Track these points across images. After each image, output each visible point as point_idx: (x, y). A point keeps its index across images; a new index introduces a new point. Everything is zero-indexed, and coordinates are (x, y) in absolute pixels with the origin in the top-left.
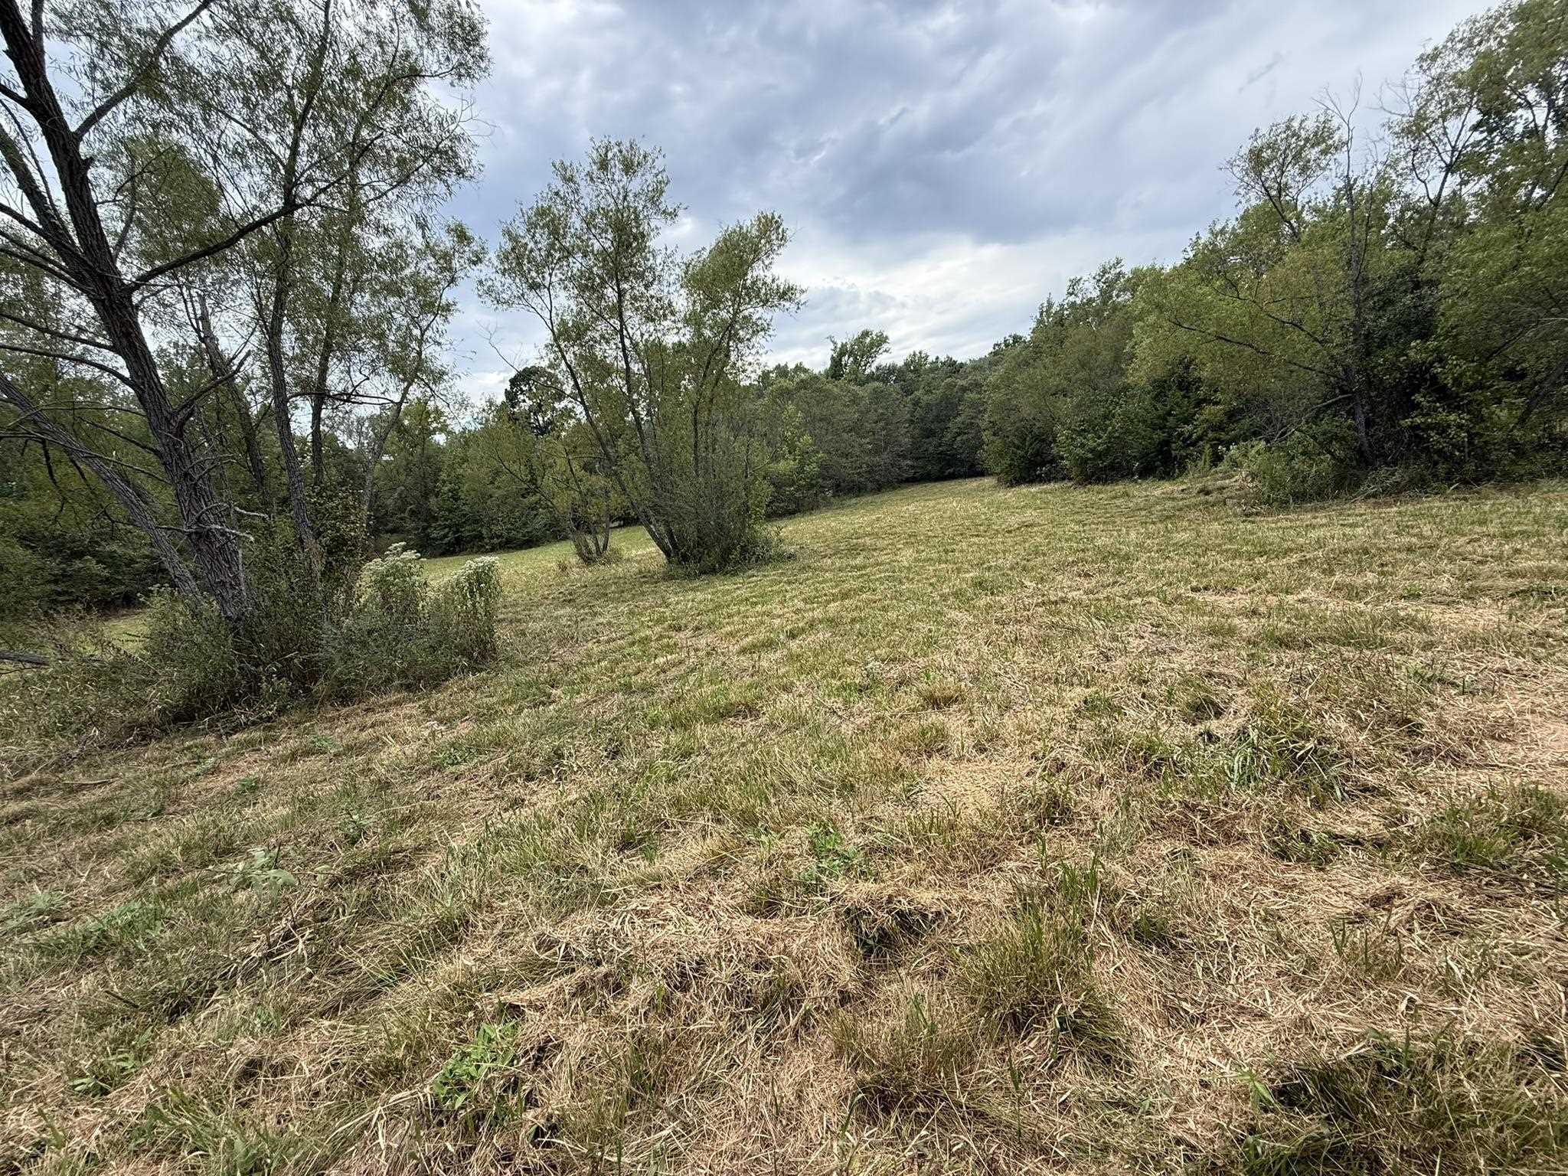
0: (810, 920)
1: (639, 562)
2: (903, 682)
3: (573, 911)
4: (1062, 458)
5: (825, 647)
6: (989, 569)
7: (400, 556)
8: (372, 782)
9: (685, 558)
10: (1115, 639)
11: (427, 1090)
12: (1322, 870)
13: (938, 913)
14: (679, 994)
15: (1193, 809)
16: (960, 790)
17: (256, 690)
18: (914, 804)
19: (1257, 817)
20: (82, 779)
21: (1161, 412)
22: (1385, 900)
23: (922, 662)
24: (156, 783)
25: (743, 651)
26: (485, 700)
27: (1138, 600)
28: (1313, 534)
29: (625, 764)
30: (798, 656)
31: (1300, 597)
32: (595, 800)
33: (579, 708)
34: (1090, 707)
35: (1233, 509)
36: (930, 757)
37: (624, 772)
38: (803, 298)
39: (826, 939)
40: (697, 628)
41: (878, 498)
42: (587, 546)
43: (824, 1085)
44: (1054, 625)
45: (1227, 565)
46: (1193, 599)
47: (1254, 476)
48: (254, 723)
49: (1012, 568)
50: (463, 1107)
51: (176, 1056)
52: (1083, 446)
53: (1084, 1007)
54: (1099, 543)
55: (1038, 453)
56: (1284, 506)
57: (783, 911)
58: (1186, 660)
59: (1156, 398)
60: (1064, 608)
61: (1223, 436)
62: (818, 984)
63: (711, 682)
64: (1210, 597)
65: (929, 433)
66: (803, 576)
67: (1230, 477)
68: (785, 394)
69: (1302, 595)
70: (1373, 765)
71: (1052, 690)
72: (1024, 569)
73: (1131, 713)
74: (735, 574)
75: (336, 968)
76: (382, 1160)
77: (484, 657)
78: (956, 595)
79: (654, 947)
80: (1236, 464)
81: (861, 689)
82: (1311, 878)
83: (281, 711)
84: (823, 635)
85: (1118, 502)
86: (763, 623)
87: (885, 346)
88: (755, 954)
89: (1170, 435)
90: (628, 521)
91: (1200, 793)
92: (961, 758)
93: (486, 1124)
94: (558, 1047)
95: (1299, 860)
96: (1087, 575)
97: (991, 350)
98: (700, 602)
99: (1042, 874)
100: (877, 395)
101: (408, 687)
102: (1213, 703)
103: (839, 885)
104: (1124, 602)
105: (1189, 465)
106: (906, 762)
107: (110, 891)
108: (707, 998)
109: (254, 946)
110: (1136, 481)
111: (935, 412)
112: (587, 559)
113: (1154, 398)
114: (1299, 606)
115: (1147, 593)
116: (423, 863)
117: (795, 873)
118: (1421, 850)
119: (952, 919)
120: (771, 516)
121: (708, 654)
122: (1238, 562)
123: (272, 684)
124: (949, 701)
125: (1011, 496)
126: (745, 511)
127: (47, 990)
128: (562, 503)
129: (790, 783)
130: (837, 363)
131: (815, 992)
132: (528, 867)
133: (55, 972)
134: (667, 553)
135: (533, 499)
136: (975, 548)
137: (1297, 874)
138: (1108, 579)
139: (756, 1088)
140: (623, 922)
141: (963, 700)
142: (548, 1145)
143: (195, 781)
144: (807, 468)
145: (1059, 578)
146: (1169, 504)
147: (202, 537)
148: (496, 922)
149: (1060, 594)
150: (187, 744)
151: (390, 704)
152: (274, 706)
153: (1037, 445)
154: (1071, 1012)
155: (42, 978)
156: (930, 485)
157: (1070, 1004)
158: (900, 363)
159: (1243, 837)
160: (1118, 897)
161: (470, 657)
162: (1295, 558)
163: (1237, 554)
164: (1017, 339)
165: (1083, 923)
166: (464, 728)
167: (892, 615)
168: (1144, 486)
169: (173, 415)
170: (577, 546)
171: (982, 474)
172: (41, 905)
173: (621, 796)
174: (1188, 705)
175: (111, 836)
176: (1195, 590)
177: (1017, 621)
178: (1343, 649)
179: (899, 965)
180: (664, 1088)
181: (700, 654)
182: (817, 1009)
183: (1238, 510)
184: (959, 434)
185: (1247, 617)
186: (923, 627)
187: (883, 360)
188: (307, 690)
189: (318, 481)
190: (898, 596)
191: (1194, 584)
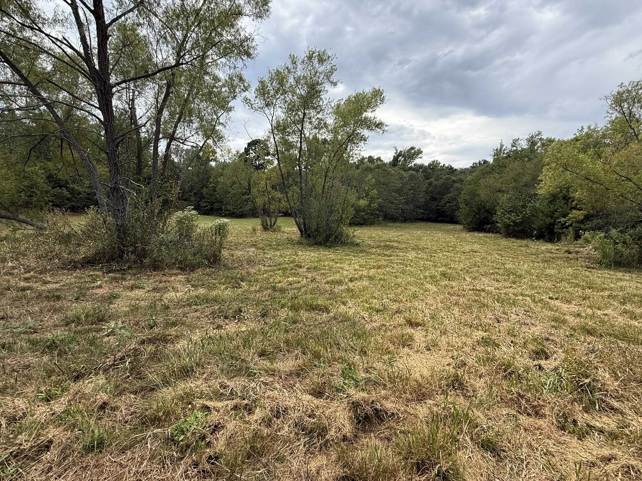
0: (335, 403)
1: (287, 234)
2: (398, 311)
3: (236, 376)
4: (497, 222)
5: (365, 289)
6: (450, 268)
7: (190, 212)
8: (162, 305)
9: (309, 236)
10: (505, 313)
11: (169, 430)
12: (581, 440)
13: (393, 414)
14: (275, 419)
15: (522, 397)
16: (415, 365)
17: (121, 257)
18: (392, 366)
19: (553, 408)
20: (49, 279)
21: (552, 209)
22: (608, 459)
23: (409, 304)
24: (77, 287)
25: (328, 283)
26: (213, 281)
27: (520, 298)
28: (620, 284)
29: (267, 321)
30: (352, 290)
31: (604, 312)
32: (253, 333)
33: (251, 292)
34: (485, 342)
35: (581, 262)
36: (404, 347)
37: (267, 324)
38: (386, 128)
39: (341, 412)
40: (309, 269)
41: (403, 225)
42: (266, 222)
43: (329, 471)
44: (476, 301)
45: (571, 290)
46: (548, 303)
47: (596, 249)
48: (118, 270)
49: (461, 270)
50: (182, 441)
51: (76, 394)
52: (509, 218)
53: (450, 468)
54: (507, 266)
55: (486, 218)
56: (608, 266)
57: (325, 397)
58: (537, 330)
59: (551, 202)
60: (483, 294)
61: (582, 226)
62: (334, 430)
63: (311, 293)
64: (557, 303)
65: (434, 199)
66: (362, 255)
67: (583, 247)
68: (369, 170)
69: (606, 312)
70: (618, 398)
71: (468, 330)
72: (467, 271)
73: (504, 349)
74: (330, 247)
75: (138, 376)
76: (148, 453)
77: (215, 262)
78: (431, 277)
79: (268, 397)
80: (587, 241)
81: (378, 311)
82: (574, 441)
83: (130, 268)
84: (366, 283)
85: (522, 249)
86: (339, 272)
87: (420, 155)
88: (310, 411)
89: (555, 221)
90: (286, 214)
91: (527, 391)
92: (418, 351)
93: (190, 450)
94: (223, 427)
95: (569, 432)
96: (497, 281)
97: (471, 165)
98: (312, 257)
99: (444, 409)
100: (412, 177)
101: (181, 269)
102: (545, 352)
103: (352, 391)
104: (513, 297)
105: (563, 238)
106: (392, 348)
107: (56, 326)
108: (287, 423)
109: (108, 360)
110: (533, 240)
111: (438, 190)
112: (265, 228)
113: (549, 202)
114: (602, 317)
115: (526, 295)
116: (178, 343)
117: (333, 382)
118: (633, 442)
119: (399, 418)
120: (352, 224)
121: (312, 281)
122: (576, 289)
123: (128, 256)
124: (417, 325)
125: (468, 236)
126: (340, 221)
127: (30, 358)
128: (259, 201)
129: (338, 344)
130: (396, 159)
131: (332, 433)
132: (221, 354)
133: (33, 352)
134: (301, 232)
135: (247, 197)
136: (445, 257)
137: (567, 438)
138: (507, 284)
139: (301, 464)
140: (257, 385)
141: (424, 325)
142: (213, 464)
143: (92, 289)
144: (372, 205)
145: (484, 279)
146: (548, 255)
147: (115, 189)
148: (204, 373)
149: (482, 287)
150: (91, 273)
151: (173, 274)
152: (127, 265)
153: (486, 214)
154: (444, 469)
155: (29, 353)
156: (430, 224)
157: (444, 465)
158: (426, 164)
159: (543, 416)
160: (477, 427)
161: (209, 261)
162: (607, 293)
163: (577, 285)
164: (485, 162)
165: (458, 433)
166: (202, 291)
167: (399, 280)
168: (538, 243)
169: (116, 139)
170: (262, 221)
171: (456, 223)
172: (31, 325)
173: (264, 333)
174: (533, 351)
175: (58, 304)
176: (551, 298)
177: (458, 296)
178: (619, 341)
179: (371, 431)
180: (262, 455)
181: (308, 280)
182: (332, 440)
183: (583, 264)
184: (448, 202)
185: (574, 316)
186: (413, 289)
187: (418, 161)
188: (142, 261)
189: (162, 174)
190: (404, 272)
191: (551, 295)
